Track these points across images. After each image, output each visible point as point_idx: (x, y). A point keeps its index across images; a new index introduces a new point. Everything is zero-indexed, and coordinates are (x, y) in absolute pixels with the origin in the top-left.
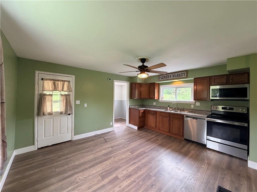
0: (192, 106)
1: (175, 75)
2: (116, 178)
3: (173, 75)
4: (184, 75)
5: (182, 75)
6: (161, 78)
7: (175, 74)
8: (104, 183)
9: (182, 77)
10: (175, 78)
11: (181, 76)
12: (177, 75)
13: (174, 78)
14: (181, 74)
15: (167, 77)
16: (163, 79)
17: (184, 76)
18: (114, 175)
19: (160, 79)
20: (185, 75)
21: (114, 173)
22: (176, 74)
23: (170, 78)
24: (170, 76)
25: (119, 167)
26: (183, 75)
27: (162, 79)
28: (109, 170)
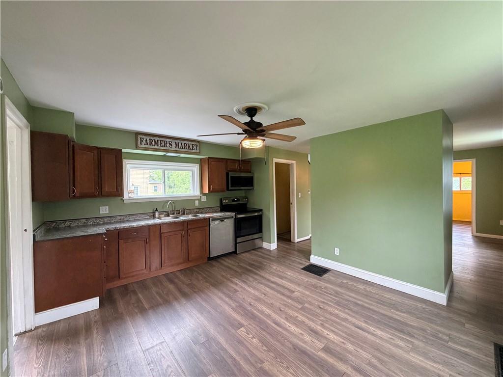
0: (197, 203)
1: (180, 145)
2: (326, 350)
3: (176, 143)
4: (195, 149)
5: (193, 147)
6: (144, 141)
7: (180, 142)
8: (350, 369)
9: (193, 151)
10: (181, 150)
11: (191, 148)
12: (183, 145)
13: (178, 149)
14: (191, 146)
15: (161, 143)
16: (151, 147)
17: (195, 151)
18: (322, 355)
19: (143, 143)
20: (198, 148)
21: (317, 356)
22: (183, 142)
23: (170, 149)
24: (168, 145)
25: (295, 349)
26: (195, 147)
27: (147, 146)
28: (310, 366)
